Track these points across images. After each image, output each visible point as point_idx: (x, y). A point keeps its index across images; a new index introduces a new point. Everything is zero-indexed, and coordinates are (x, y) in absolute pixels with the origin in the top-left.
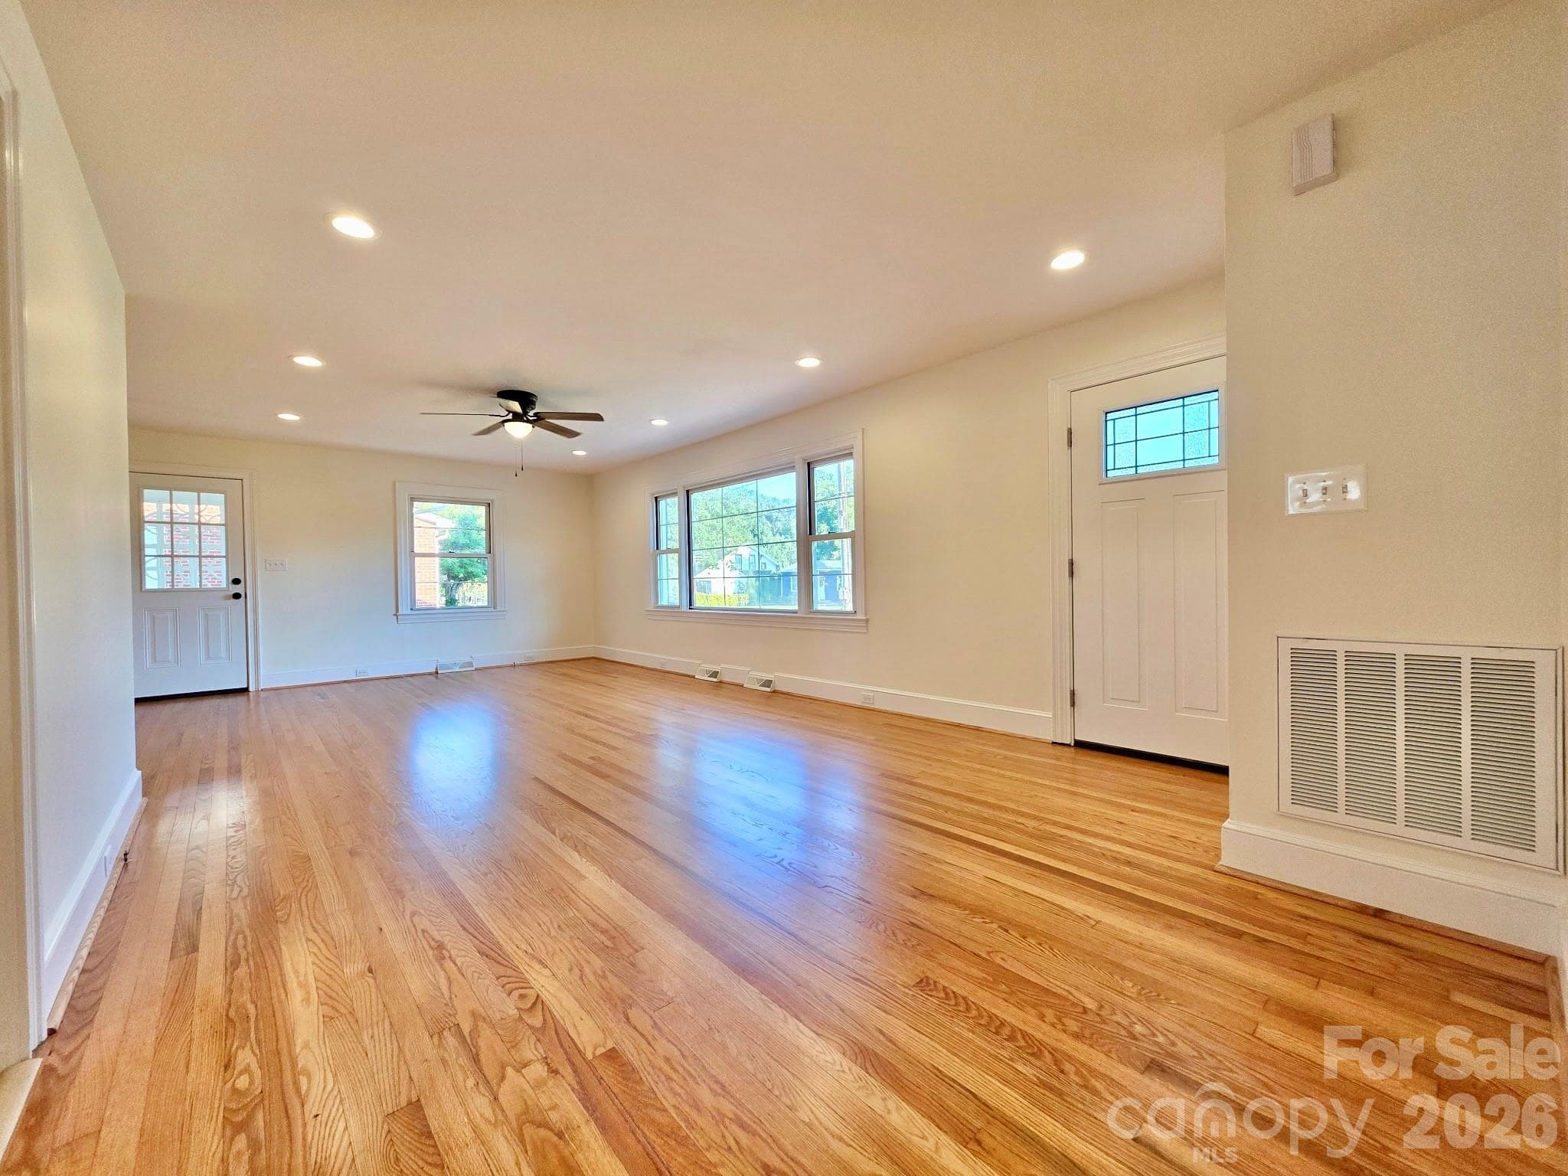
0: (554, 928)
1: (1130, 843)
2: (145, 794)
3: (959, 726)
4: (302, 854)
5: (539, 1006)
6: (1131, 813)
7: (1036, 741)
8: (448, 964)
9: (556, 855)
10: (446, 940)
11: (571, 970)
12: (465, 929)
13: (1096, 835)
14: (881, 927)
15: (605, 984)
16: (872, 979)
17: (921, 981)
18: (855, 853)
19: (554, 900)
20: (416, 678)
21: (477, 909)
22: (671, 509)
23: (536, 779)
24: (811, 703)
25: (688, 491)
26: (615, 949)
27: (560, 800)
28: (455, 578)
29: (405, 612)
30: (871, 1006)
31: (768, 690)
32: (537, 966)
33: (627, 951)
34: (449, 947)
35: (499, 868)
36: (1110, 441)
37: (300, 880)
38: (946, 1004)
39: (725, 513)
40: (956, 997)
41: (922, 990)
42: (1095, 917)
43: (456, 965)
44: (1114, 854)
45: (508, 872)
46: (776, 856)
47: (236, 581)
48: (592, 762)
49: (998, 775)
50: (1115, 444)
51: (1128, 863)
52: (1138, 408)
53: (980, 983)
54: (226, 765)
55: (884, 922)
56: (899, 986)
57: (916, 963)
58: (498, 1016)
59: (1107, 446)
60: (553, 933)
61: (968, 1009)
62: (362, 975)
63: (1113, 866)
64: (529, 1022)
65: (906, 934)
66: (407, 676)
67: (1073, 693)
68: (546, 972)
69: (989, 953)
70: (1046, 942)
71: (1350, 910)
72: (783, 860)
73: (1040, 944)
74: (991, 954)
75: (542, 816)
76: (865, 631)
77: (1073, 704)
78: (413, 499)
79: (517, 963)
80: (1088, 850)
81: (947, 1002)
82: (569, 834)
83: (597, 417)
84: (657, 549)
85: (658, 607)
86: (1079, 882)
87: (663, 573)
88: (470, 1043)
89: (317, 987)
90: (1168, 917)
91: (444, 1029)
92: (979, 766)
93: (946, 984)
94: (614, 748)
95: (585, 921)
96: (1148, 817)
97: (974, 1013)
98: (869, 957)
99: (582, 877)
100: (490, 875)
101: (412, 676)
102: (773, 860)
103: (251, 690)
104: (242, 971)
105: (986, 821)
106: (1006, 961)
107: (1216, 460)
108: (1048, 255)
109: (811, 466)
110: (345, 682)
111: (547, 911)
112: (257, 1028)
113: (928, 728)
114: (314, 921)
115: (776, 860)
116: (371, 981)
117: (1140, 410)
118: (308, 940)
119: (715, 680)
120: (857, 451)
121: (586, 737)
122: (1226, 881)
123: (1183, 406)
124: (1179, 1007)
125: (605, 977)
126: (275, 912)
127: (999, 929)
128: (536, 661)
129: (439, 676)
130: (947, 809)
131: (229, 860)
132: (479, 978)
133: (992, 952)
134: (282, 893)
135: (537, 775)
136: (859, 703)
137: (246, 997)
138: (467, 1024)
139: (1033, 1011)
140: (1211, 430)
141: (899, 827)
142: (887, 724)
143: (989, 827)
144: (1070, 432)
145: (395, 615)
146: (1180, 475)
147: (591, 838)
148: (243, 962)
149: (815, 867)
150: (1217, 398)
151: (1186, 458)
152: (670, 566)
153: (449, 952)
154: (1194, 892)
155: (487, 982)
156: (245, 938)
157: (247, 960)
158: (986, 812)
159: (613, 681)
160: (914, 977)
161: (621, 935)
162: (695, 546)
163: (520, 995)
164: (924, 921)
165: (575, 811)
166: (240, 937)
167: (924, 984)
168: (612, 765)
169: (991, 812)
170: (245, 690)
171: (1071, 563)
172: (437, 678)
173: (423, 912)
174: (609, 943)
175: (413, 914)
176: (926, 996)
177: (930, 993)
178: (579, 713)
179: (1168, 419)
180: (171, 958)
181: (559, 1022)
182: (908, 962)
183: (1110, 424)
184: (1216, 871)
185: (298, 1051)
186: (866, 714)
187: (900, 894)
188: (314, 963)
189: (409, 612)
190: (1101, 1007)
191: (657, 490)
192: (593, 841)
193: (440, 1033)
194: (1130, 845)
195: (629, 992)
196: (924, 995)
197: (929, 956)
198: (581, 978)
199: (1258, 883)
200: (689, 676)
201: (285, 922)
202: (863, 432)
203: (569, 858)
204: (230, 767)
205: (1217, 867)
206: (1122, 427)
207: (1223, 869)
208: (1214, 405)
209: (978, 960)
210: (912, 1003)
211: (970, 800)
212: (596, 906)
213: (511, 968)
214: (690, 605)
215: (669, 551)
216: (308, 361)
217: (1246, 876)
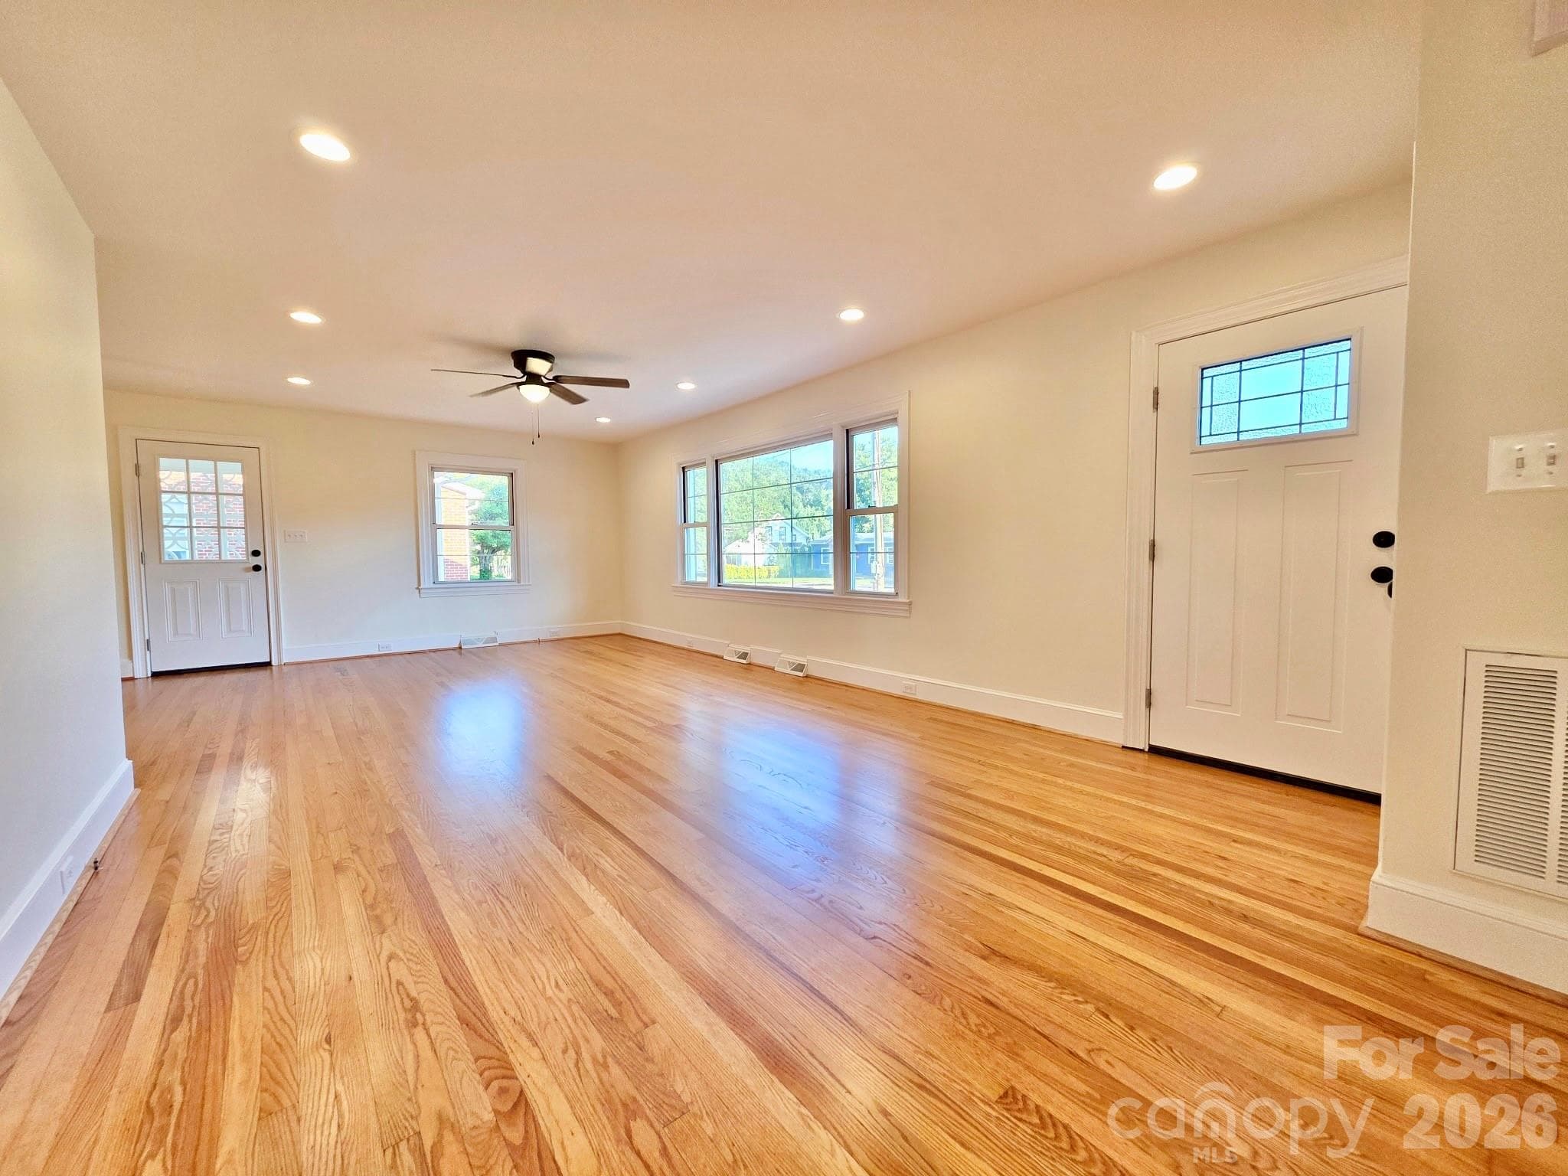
0: (550, 985)
1: (1241, 888)
2: (138, 784)
3: (1012, 722)
4: (283, 867)
5: (521, 1111)
6: (1233, 843)
7: (1104, 744)
8: (420, 1034)
9: (561, 880)
10: (422, 998)
11: (565, 1051)
12: (446, 981)
13: (1198, 876)
14: (947, 1002)
15: (604, 1076)
16: (941, 1087)
17: (1006, 1095)
18: (907, 891)
19: (554, 943)
20: (438, 653)
21: (464, 954)
22: (699, 480)
23: (549, 778)
24: (847, 690)
25: (717, 461)
26: (620, 1021)
27: (574, 806)
28: (489, 547)
29: (427, 586)
30: (943, 1134)
31: (801, 674)
32: (525, 1043)
33: (634, 1025)
34: (424, 1009)
35: (496, 895)
36: (1206, 402)
37: (274, 903)
38: (1042, 1135)
39: (755, 485)
40: (1054, 1125)
41: (1008, 1110)
42: (1219, 1000)
43: (429, 1036)
44: (1224, 904)
45: (506, 902)
46: (813, 891)
47: (256, 553)
48: (609, 757)
49: (1066, 788)
50: (1212, 406)
51: (1245, 918)
52: (1243, 363)
53: (1083, 1102)
54: (229, 751)
55: (950, 996)
56: (976, 1100)
57: (998, 1064)
58: (471, 1122)
59: (1201, 408)
60: (549, 993)
61: (1073, 1148)
62: (317, 1046)
63: (1227, 922)
64: (507, 1135)
65: (978, 1016)
66: (430, 651)
67: (1149, 693)
68: (535, 1053)
69: (1089, 1051)
70: (1161, 1038)
71: (1558, 1004)
72: (822, 896)
73: (1154, 1040)
74: (1092, 1053)
75: (552, 828)
76: (908, 615)
77: (1149, 705)
78: (433, 469)
79: (501, 1036)
80: (1191, 897)
81: (1043, 1132)
82: (578, 851)
83: (624, 384)
84: (685, 522)
85: (687, 583)
86: (1192, 946)
87: (691, 548)
88: (430, 1165)
89: (262, 1063)
90: (1317, 1006)
91: (401, 1140)
92: (1041, 775)
93: (1039, 1102)
94: (634, 741)
95: (587, 977)
96: (1255, 851)
97: (1082, 1155)
98: (936, 1051)
99: (589, 912)
100: (484, 905)
101: (435, 651)
102: (810, 895)
103: (273, 663)
104: (180, 1036)
105: (1059, 850)
106: (1113, 1067)
107: (1344, 424)
108: (1151, 174)
109: (851, 434)
110: (368, 656)
111: (545, 960)
112: (178, 1126)
113: (978, 725)
114: (277, 961)
115: (815, 895)
116: (326, 1056)
117: (1245, 365)
118: (266, 989)
119: (744, 662)
120: (902, 417)
121: (605, 726)
122: (1379, 951)
123: (1303, 359)
124: (1366, 1162)
125: (606, 1066)
126: (236, 948)
127: (1096, 1013)
128: (562, 636)
129: (463, 651)
130: (1012, 833)
131: (205, 871)
132: (454, 1059)
133: (1093, 1050)
134: (250, 922)
135: (551, 773)
136: (899, 692)
137: (177, 1074)
138: (430, 1134)
139: (1163, 1157)
140: (1338, 388)
141: (956, 853)
142: (931, 718)
143: (1064, 859)
144: (1156, 392)
145: (417, 588)
146: (1296, 441)
147: (602, 857)
148: (186, 1019)
149: (861, 908)
150: (1348, 348)
151: (1303, 422)
152: (698, 540)
153: (424, 1015)
154: (1340, 966)
155: (462, 1065)
156: (196, 984)
157: (190, 1017)
158: (1059, 838)
159: (638, 660)
160: (996, 1087)
161: (629, 999)
162: (724, 519)
163: (500, 1088)
164: (1000, 997)
165: (588, 820)
166: (191, 982)
167: (1009, 1098)
168: (630, 762)
169: (1063, 836)
170: (268, 664)
171: (1153, 545)
172: (461, 654)
173: (401, 954)
174: (613, 1012)
175: (390, 958)
176: (1014, 1120)
177: (1019, 1115)
178: (601, 697)
179: (1284, 374)
180: (108, 1009)
181: (543, 1137)
182: (985, 1061)
183: (1207, 382)
184: (1359, 934)
185: (218, 1166)
186: (907, 704)
187: (967, 954)
188: (265, 1026)
189: (432, 585)
190: (1255, 1154)
191: (685, 459)
192: (606, 863)
193: (395, 1146)
194: (1240, 890)
195: (634, 1092)
196: (1012, 1119)
197: (1013, 1053)
198: (577, 1065)
199: (1420, 956)
200: (717, 656)
201: (245, 963)
202: (909, 396)
203: (575, 884)
204: (232, 754)
205: (1362, 929)
206: (1222, 385)
207: (1369, 933)
208: (1345, 358)
209: (1076, 1063)
210: (997, 1131)
211: (1036, 820)
212: (601, 954)
213: (494, 1044)
214: (719, 581)
215: (696, 525)
216: (305, 317)
217: (1402, 945)
